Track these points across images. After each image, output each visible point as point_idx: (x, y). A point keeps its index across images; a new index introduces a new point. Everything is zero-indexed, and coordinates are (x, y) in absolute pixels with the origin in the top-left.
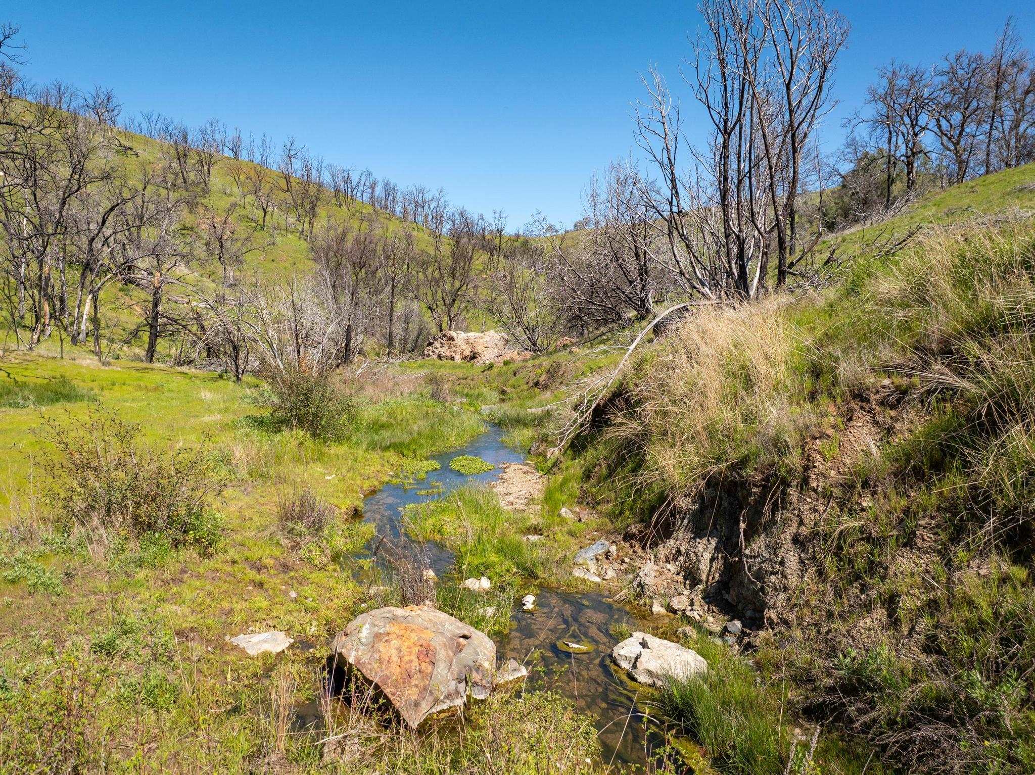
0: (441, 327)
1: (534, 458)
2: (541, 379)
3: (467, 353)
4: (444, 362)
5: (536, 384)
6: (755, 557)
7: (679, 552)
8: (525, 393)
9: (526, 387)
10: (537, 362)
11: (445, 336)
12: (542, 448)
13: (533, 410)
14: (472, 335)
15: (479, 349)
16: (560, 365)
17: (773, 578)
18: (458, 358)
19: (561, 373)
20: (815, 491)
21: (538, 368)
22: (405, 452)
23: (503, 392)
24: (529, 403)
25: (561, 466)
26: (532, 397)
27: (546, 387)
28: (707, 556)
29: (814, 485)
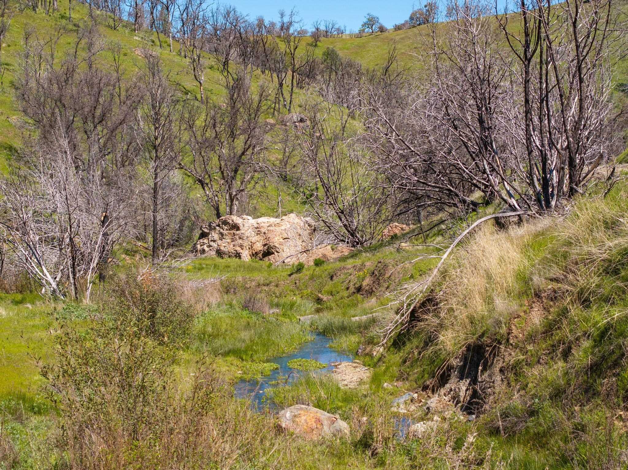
0: (217, 209)
1: (362, 358)
2: (364, 283)
3: (259, 247)
4: (226, 260)
5: (359, 289)
6: (483, 382)
7: (451, 390)
8: (346, 301)
9: (346, 294)
10: (358, 262)
11: (225, 223)
12: (368, 349)
13: (357, 318)
14: (264, 221)
15: (276, 241)
16: (386, 266)
17: (489, 390)
18: (246, 255)
19: (387, 275)
20: (512, 345)
21: (360, 270)
22: (244, 357)
23: (319, 301)
24: (352, 312)
25: (385, 360)
26: (355, 305)
27: (371, 293)
28: (464, 388)
29: (512, 342)
